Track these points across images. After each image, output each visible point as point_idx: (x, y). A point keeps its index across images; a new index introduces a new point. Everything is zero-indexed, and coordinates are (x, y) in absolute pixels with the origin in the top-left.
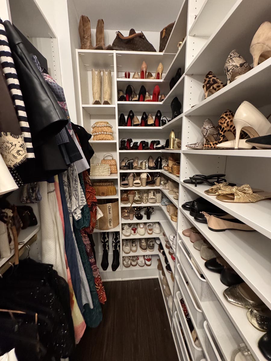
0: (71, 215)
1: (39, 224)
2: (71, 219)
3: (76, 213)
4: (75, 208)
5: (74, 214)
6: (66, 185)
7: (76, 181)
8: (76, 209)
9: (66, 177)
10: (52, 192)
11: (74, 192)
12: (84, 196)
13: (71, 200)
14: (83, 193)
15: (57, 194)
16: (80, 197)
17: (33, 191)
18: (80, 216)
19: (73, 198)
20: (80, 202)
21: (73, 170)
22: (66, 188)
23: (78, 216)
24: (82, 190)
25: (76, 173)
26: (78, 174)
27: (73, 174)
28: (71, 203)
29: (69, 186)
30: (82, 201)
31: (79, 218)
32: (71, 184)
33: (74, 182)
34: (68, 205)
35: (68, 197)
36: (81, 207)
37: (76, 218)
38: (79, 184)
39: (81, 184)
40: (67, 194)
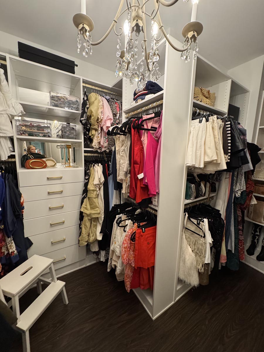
0: (234, 193)
1: (217, 192)
2: (234, 195)
3: (237, 193)
4: (237, 189)
5: (236, 193)
6: (235, 177)
7: (242, 175)
8: (238, 191)
9: (236, 173)
10: (227, 178)
11: (239, 181)
12: (245, 185)
13: (236, 185)
14: (245, 183)
15: (229, 180)
16: (242, 184)
17: (219, 176)
18: (239, 195)
19: (238, 184)
20: (242, 187)
21: (242, 169)
22: (235, 178)
23: (238, 195)
24: (244, 181)
25: (244, 171)
26: (245, 172)
27: (241, 171)
28: (236, 186)
29: (237, 177)
30: (243, 187)
31: (239, 197)
32: (239, 177)
33: (241, 176)
34: (234, 187)
35: (235, 183)
36: (242, 191)
37: (237, 196)
38: (244, 177)
39: (245, 178)
40: (235, 181)
